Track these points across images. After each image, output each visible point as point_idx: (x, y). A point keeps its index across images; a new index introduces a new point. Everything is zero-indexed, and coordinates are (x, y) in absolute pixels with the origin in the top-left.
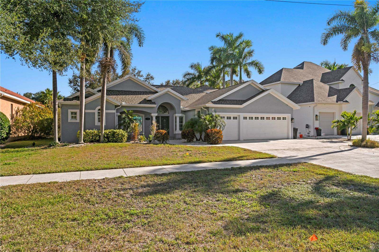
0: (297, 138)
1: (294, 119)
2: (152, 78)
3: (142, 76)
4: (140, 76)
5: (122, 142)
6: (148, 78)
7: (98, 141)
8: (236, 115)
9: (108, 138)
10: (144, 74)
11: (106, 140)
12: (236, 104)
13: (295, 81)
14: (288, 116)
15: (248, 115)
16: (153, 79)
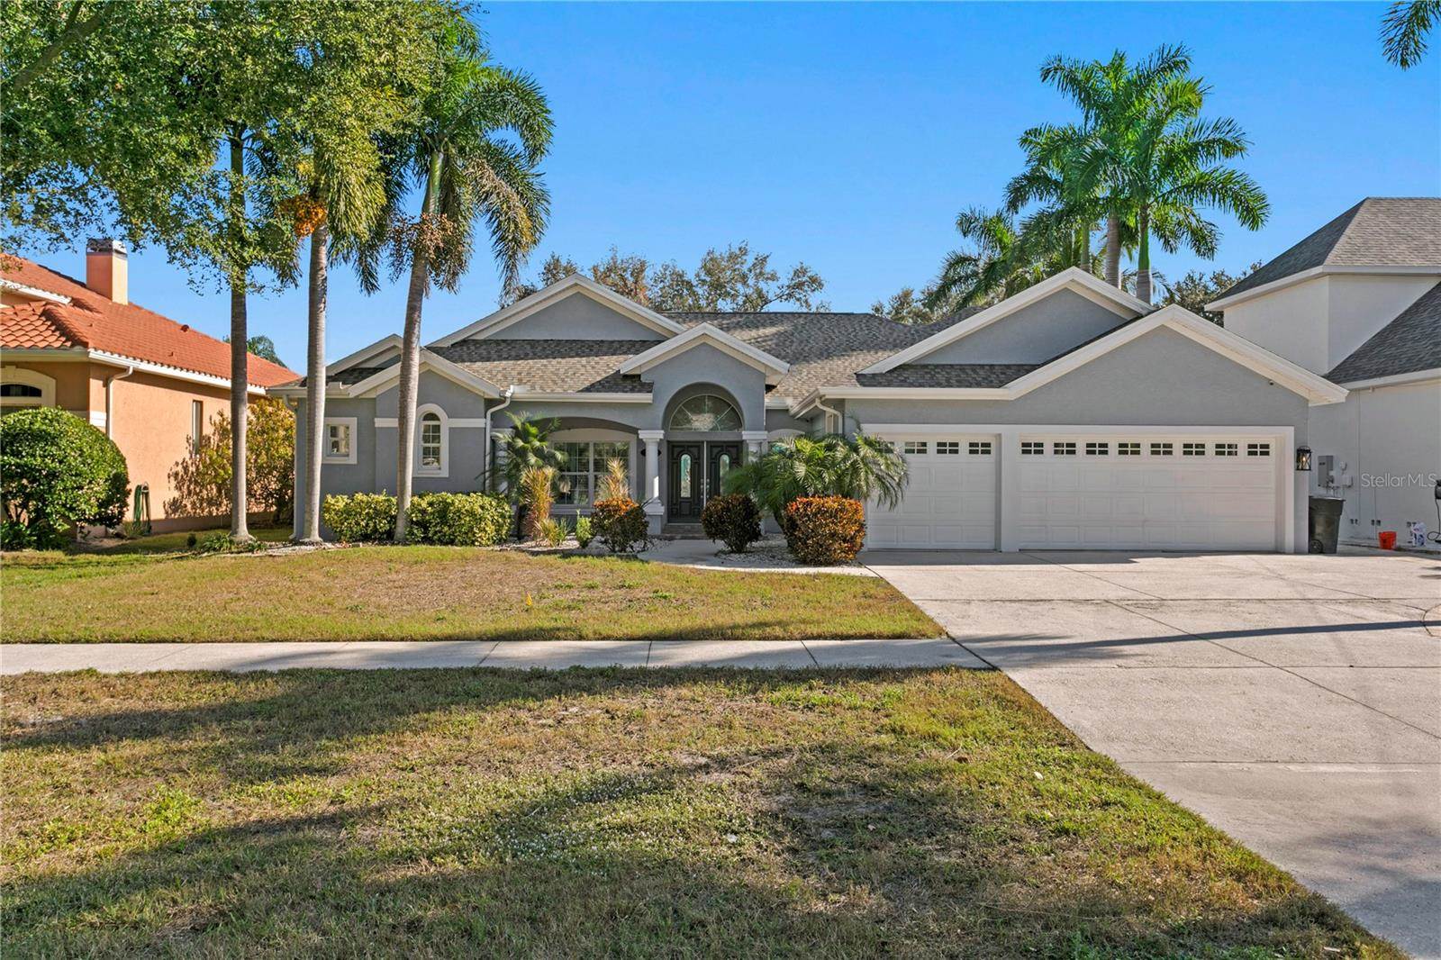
0: (1339, 547)
1: (1309, 451)
2: (815, 283)
3: (773, 277)
4: (768, 278)
5: (473, 543)
6: (800, 286)
7: (389, 537)
8: (982, 433)
9: (423, 525)
10: (783, 268)
11: (419, 533)
12: (979, 385)
13: (1416, 263)
14: (1282, 439)
15: (1049, 435)
16: (821, 285)
